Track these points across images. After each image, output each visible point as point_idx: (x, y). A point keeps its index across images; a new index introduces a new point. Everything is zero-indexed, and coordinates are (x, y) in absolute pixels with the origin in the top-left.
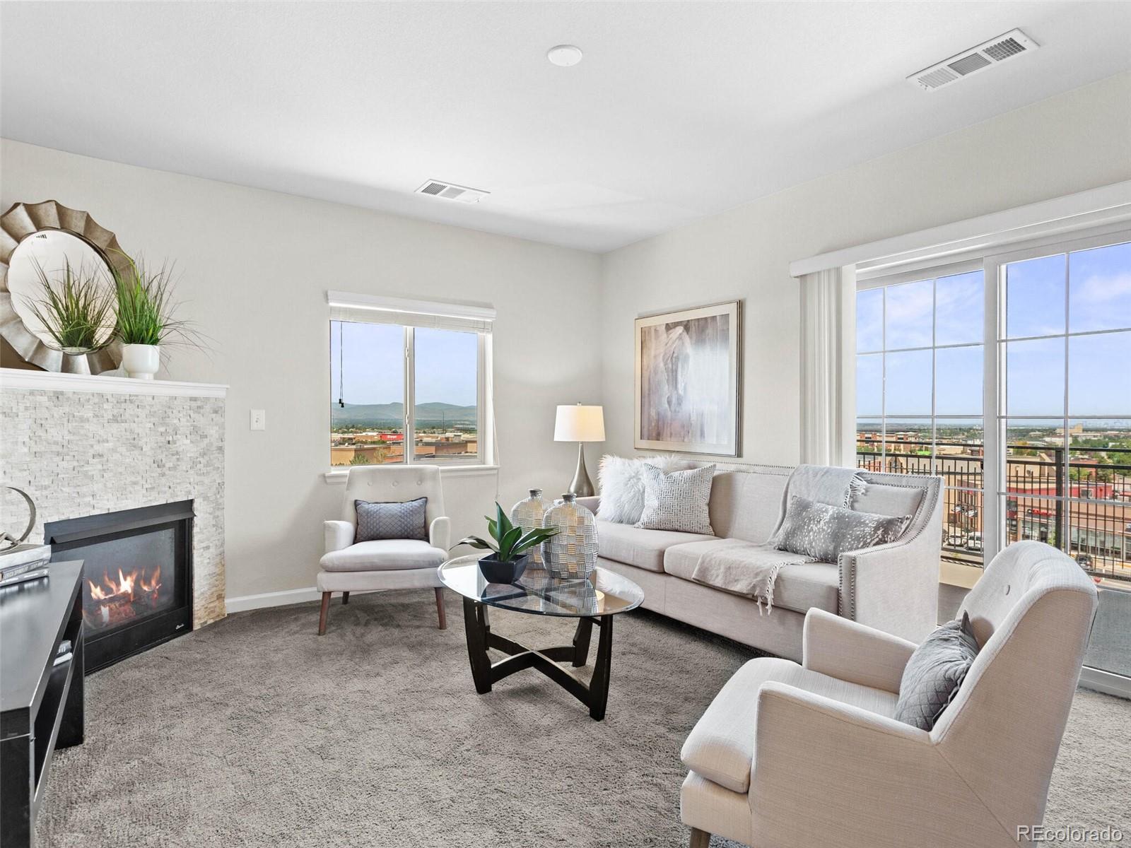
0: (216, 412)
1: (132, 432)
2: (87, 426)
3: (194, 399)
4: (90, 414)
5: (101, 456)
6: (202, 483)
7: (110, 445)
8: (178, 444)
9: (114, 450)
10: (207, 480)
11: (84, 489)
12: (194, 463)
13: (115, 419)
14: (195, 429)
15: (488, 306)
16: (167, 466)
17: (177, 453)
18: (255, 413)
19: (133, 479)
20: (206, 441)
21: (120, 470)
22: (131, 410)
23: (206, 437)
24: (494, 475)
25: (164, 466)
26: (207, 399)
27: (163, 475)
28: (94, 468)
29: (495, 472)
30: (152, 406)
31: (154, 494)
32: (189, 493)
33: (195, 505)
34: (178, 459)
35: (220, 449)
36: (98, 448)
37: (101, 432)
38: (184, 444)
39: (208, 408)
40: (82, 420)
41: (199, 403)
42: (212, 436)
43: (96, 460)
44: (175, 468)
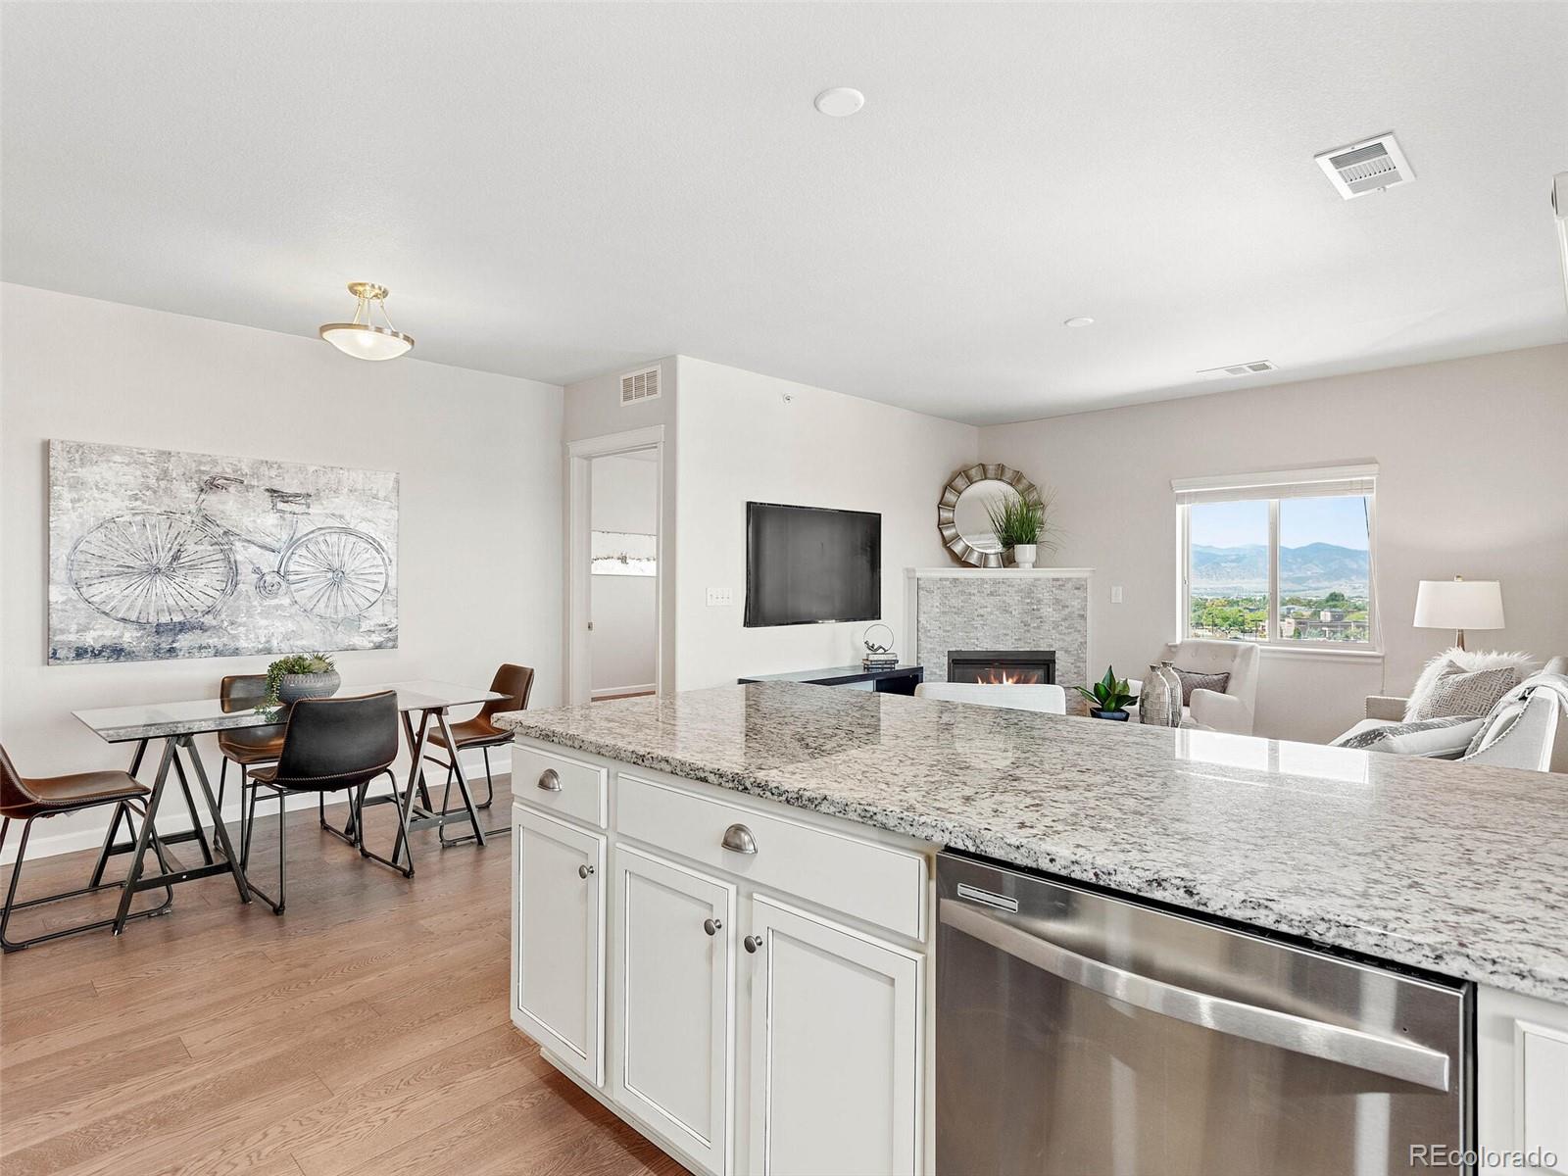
0: (1078, 589)
1: (1004, 602)
2: (973, 598)
3: (1057, 580)
4: (976, 591)
5: (982, 616)
6: (1064, 640)
7: (989, 610)
8: (1041, 611)
9: (991, 613)
10: (1068, 639)
11: (972, 635)
12: (1056, 625)
13: (992, 594)
14: (1057, 601)
15: (1372, 461)
16: (1032, 625)
17: (1041, 618)
18: (1114, 589)
19: (1005, 632)
20: (1067, 611)
21: (997, 625)
22: (1003, 588)
23: (1067, 607)
24: (1379, 664)
25: (1029, 625)
26: (1070, 579)
27: (1028, 631)
28: (978, 622)
29: (1380, 661)
30: (1019, 585)
31: (1021, 643)
32: (1051, 646)
33: (1057, 655)
34: (1041, 622)
35: (1083, 617)
36: (981, 611)
37: (983, 601)
38: (1047, 611)
39: (1069, 585)
40: (970, 594)
41: (1061, 583)
42: (1073, 606)
43: (980, 618)
44: (1038, 627)
